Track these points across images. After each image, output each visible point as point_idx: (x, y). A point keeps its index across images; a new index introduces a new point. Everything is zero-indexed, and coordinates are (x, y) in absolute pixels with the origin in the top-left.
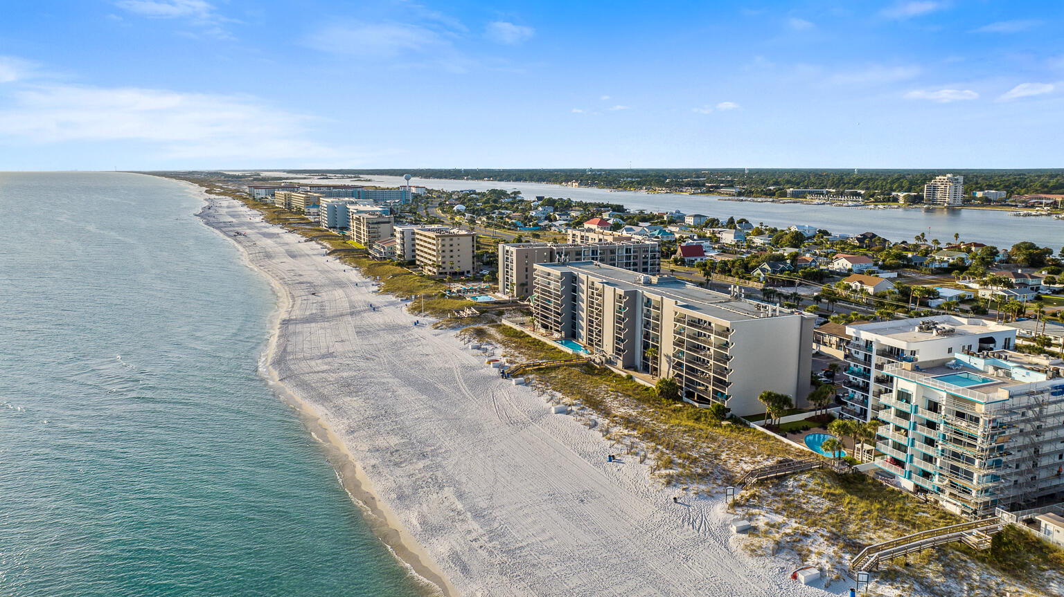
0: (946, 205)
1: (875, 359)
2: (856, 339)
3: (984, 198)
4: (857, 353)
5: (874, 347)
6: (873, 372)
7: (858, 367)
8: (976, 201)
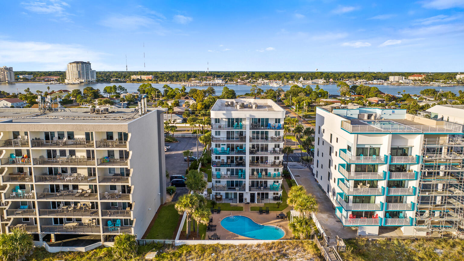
0: (7, 81)
1: (248, 133)
2: (217, 121)
3: (24, 78)
4: (218, 133)
5: (247, 123)
6: (248, 145)
7: (221, 146)
8: (21, 79)
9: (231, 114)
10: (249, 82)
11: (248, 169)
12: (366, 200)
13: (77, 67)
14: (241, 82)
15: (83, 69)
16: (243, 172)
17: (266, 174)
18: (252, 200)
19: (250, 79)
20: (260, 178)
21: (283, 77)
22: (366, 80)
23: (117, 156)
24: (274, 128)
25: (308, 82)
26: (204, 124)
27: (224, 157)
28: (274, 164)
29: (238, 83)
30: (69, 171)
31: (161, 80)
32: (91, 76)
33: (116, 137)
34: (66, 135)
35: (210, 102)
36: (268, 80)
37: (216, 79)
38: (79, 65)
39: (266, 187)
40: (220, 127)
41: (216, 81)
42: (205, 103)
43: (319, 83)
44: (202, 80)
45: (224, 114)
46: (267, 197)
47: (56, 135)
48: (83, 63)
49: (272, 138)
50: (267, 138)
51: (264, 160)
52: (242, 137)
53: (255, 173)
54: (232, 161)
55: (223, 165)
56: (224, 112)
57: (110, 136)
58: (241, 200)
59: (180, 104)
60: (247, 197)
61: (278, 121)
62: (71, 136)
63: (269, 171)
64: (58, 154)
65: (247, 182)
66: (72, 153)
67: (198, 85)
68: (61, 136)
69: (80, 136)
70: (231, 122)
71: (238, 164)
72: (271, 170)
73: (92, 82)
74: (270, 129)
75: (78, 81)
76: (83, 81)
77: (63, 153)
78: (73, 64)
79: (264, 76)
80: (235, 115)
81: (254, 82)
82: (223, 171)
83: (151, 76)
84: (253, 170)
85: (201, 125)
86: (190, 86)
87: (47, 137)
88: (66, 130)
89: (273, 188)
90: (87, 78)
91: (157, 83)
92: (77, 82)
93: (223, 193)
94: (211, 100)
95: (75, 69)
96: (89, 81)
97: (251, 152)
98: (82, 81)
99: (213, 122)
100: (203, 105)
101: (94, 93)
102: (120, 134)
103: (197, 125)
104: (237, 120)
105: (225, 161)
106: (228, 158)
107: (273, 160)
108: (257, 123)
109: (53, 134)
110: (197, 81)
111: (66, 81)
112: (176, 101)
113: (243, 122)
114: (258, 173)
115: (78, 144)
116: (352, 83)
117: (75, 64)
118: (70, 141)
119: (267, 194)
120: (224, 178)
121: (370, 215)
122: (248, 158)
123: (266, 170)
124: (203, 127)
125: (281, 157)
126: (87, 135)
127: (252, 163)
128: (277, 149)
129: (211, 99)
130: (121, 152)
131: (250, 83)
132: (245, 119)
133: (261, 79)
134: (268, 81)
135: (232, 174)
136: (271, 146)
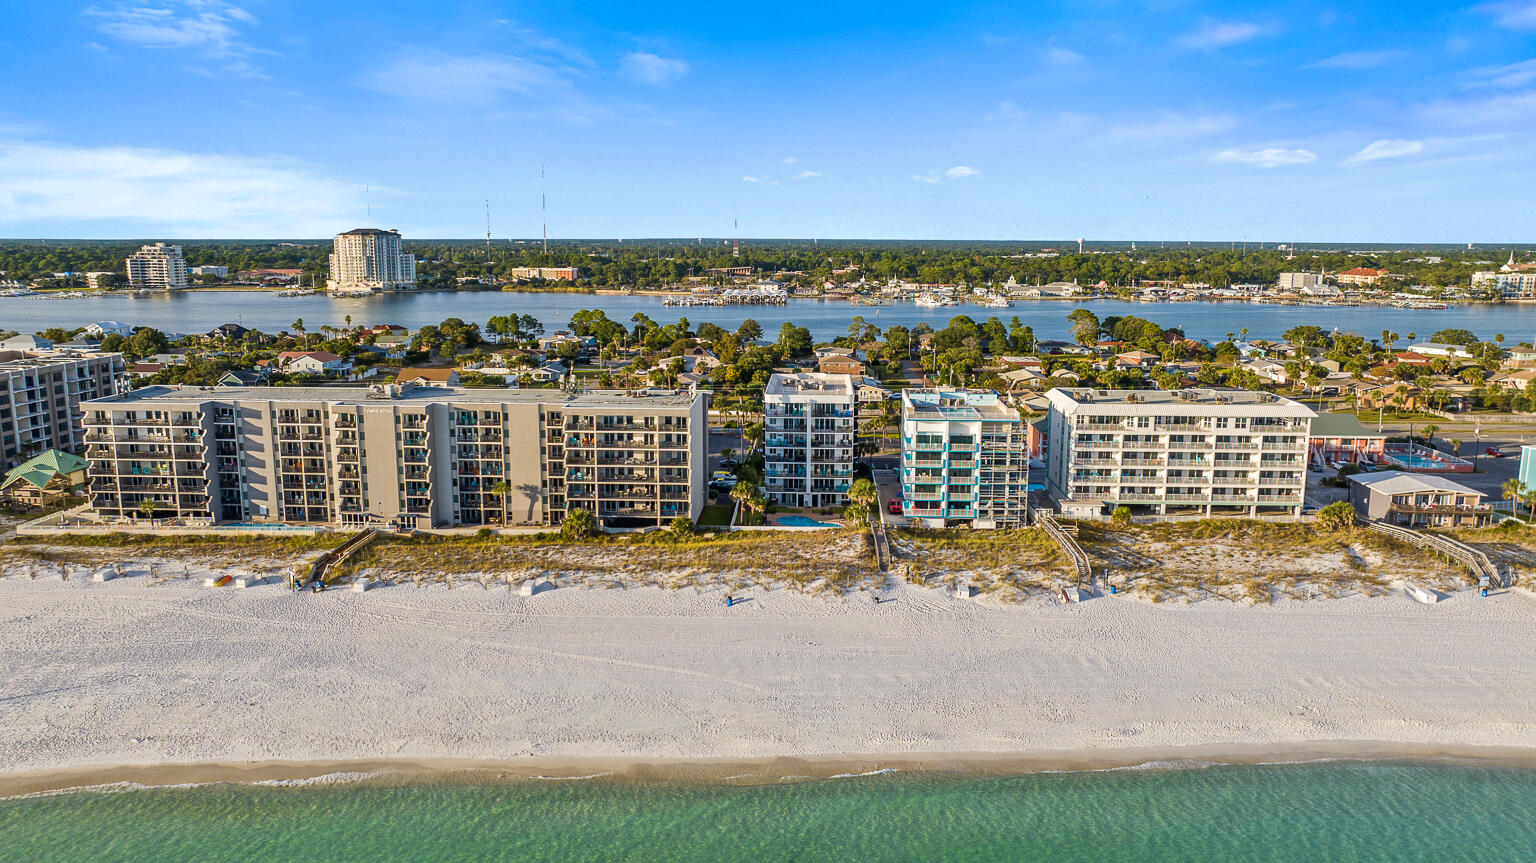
0: (168, 287)
1: (810, 422)
2: (772, 406)
3: (207, 275)
4: (773, 421)
5: (808, 409)
6: (809, 436)
7: (777, 437)
8: (199, 278)
9: (788, 398)
10: (857, 291)
11: (809, 466)
12: (931, 488)
13: (365, 245)
14: (835, 290)
15: (379, 250)
16: (803, 468)
17: (833, 472)
18: (815, 503)
19: (863, 280)
20: (825, 476)
21: (960, 275)
22: (1207, 286)
23: (674, 439)
24: (842, 415)
25: (1028, 293)
26: (747, 411)
27: (780, 450)
28: (842, 460)
29: (824, 292)
30: (626, 455)
31: (603, 283)
32: (402, 271)
33: (674, 421)
34: (625, 419)
35: (754, 363)
36: (916, 282)
37: (760, 280)
38: (368, 239)
39: (832, 488)
40: (776, 414)
41: (763, 287)
42: (741, 367)
43: (1063, 294)
44: (721, 283)
45: (780, 399)
46: (834, 501)
47: (615, 420)
48: (379, 234)
49: (839, 427)
50: (833, 428)
51: (829, 454)
52: (802, 426)
53: (819, 470)
54: (791, 456)
55: (779, 459)
56: (781, 396)
57: (668, 420)
58: (801, 504)
59: (687, 367)
60: (808, 499)
61: (846, 406)
62: (630, 420)
63: (835, 469)
64: (616, 438)
65: (809, 481)
66: (630, 437)
67: (711, 301)
68: (620, 420)
69: (639, 421)
70: (789, 408)
71: (798, 459)
72: (838, 467)
73: (404, 288)
74: (837, 416)
75: (368, 285)
76: (381, 285)
77: (621, 437)
78: (352, 237)
79: (906, 270)
80: (794, 399)
81: (873, 289)
82: (780, 467)
83: (570, 269)
84: (816, 467)
85: (741, 413)
86: (688, 304)
87: (606, 422)
88: (625, 414)
89: (841, 489)
90: (392, 275)
91: (592, 292)
92: (364, 289)
93: (779, 494)
94: (755, 359)
95: (357, 252)
96: (397, 286)
97: (813, 445)
98: (377, 286)
99: (768, 407)
100: (737, 370)
101: (467, 333)
102: (679, 419)
103: (734, 413)
104: (797, 405)
105: (782, 455)
106: (785, 451)
107: (841, 455)
108: (820, 410)
109: (612, 418)
110: (707, 288)
111: (331, 285)
112: (678, 361)
113: (804, 408)
114: (822, 470)
115: (637, 428)
116: (1161, 293)
117: (359, 238)
118: (629, 426)
119: (834, 496)
120: (781, 475)
121: (935, 505)
122: (809, 451)
123: (832, 466)
124: (743, 416)
125: (851, 450)
126: (646, 419)
127: (815, 458)
128: (846, 441)
129: (756, 356)
130: (679, 436)
131: (859, 293)
132: (806, 404)
133: (896, 280)
134: (913, 286)
135: (790, 472)
136: (838, 437)
